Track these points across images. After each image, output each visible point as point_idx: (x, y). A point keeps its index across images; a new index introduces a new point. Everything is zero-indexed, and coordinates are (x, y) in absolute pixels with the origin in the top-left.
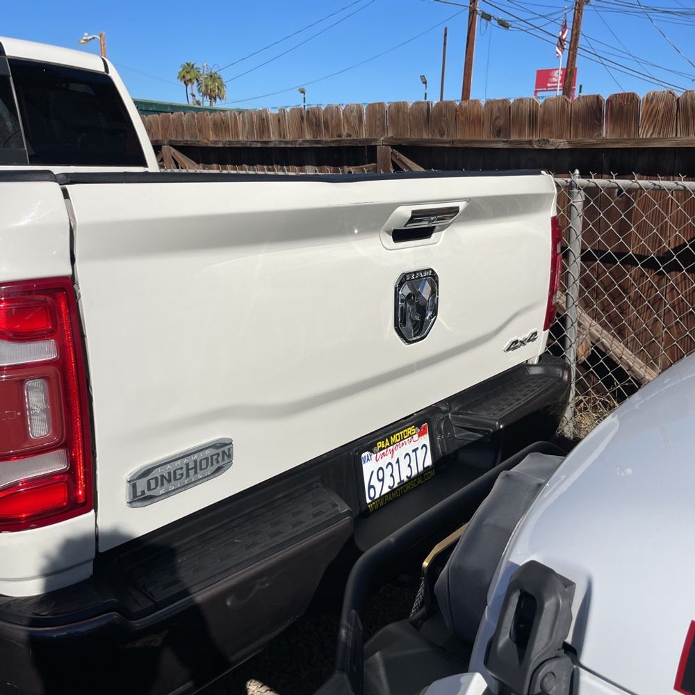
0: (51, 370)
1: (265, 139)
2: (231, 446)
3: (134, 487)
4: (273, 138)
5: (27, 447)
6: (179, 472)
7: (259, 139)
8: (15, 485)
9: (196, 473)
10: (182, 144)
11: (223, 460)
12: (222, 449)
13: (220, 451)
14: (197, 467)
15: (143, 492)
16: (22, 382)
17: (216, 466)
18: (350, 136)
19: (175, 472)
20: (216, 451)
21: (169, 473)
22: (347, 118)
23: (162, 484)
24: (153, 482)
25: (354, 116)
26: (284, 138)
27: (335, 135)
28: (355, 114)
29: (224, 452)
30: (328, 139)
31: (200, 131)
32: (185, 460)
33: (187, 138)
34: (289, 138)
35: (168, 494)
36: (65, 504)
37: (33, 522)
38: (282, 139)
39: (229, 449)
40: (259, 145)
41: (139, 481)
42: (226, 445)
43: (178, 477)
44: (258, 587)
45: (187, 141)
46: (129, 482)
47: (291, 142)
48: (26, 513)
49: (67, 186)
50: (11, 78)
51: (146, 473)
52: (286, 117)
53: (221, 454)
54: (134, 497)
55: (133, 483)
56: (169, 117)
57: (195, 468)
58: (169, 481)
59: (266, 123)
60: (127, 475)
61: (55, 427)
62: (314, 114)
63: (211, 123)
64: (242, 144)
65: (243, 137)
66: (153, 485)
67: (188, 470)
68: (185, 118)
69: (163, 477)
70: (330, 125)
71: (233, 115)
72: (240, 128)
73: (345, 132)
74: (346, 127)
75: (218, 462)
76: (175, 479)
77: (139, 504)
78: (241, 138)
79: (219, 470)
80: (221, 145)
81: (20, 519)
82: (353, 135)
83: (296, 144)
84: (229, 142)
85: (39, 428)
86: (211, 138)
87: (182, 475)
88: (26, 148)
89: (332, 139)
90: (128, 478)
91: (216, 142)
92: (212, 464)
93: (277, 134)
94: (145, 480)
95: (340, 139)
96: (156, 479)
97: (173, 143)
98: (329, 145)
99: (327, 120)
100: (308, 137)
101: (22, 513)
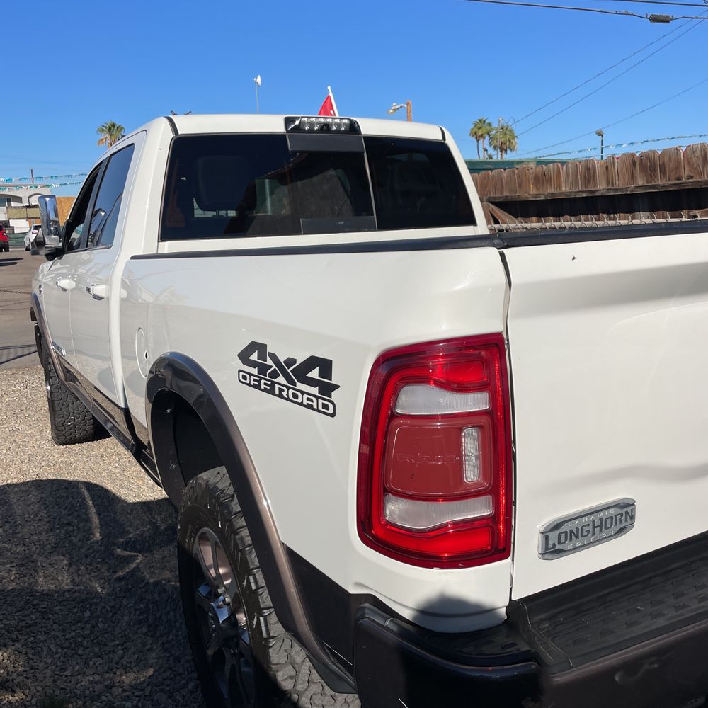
0: (484, 420)
1: (591, 188)
2: (633, 507)
3: (547, 538)
4: (601, 186)
5: (462, 491)
6: (586, 529)
7: (584, 189)
8: (444, 526)
9: (601, 531)
10: (501, 200)
11: (626, 520)
12: (626, 510)
13: (624, 511)
14: (602, 526)
15: (554, 545)
16: (461, 430)
17: (619, 527)
18: (692, 177)
19: (582, 528)
20: (620, 511)
21: (578, 529)
22: (688, 159)
23: (571, 539)
24: (563, 536)
25: (697, 157)
26: (613, 185)
27: (673, 178)
28: (698, 154)
29: (627, 513)
30: (665, 182)
31: (520, 186)
32: (592, 517)
33: (506, 193)
34: (618, 185)
35: (575, 549)
36: (489, 548)
37: (460, 562)
38: (610, 187)
39: (632, 510)
40: (584, 195)
41: (551, 533)
42: (629, 505)
43: (585, 533)
44: (646, 667)
45: (507, 197)
46: (542, 533)
47: (622, 189)
48: (448, 553)
49: (504, 250)
50: (365, 154)
51: (557, 526)
52: (616, 164)
53: (624, 514)
54: (547, 548)
55: (545, 534)
56: (488, 174)
57: (600, 526)
58: (577, 537)
59: (592, 173)
60: (540, 527)
61: (484, 473)
62: (648, 158)
63: (532, 177)
64: (566, 195)
65: (565, 189)
66: (563, 540)
67: (594, 527)
68: (505, 174)
69: (571, 531)
70: (667, 169)
71: (556, 168)
72: (563, 179)
73: (685, 173)
74: (687, 168)
75: (621, 522)
76: (582, 536)
77: (550, 556)
78: (563, 189)
79: (621, 531)
80: (542, 198)
81: (441, 558)
82: (695, 176)
83: (627, 191)
84: (552, 194)
85: (471, 474)
86: (532, 192)
87: (588, 531)
88: (375, 216)
89: (670, 183)
90: (542, 530)
91: (537, 195)
92: (616, 524)
93: (604, 182)
94: (556, 533)
95: (679, 181)
96: (566, 533)
97: (492, 200)
98: (668, 189)
99: (663, 164)
100: (641, 182)
101: (445, 553)
